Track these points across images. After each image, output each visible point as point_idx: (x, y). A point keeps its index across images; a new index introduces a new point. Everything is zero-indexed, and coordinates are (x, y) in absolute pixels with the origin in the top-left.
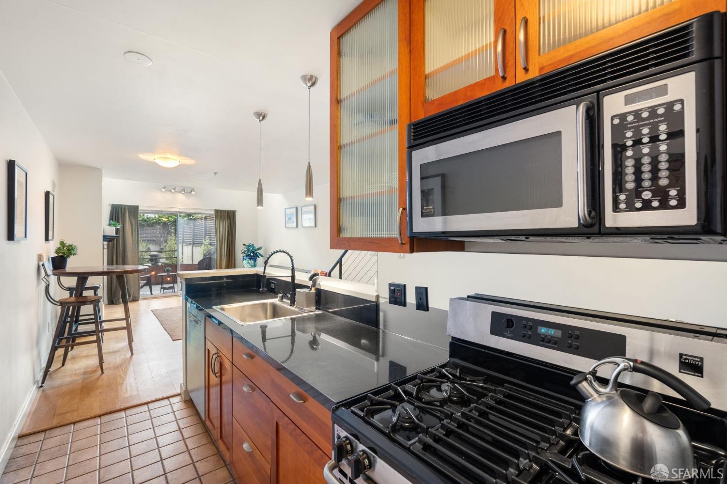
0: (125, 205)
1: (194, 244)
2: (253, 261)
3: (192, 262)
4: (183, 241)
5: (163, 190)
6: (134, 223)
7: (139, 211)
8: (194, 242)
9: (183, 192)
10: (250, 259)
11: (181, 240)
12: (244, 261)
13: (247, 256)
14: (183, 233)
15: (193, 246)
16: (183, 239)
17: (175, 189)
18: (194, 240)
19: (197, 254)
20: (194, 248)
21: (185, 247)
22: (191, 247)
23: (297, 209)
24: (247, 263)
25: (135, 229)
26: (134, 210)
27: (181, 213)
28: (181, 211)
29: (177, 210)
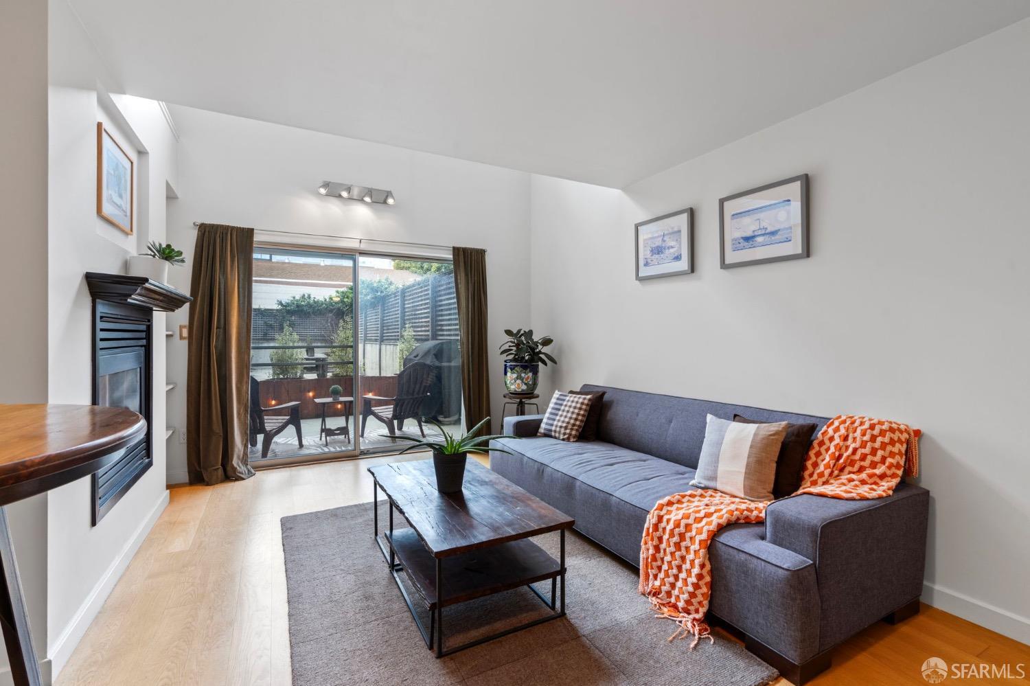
1: (382, 340)
2: (530, 375)
3: (380, 374)
4: (366, 336)
5: (323, 191)
8: (382, 337)
9: (367, 199)
10: (525, 368)
11: (361, 335)
12: (509, 374)
13: (514, 360)
14: (366, 323)
15: (380, 345)
16: (366, 334)
17: (349, 190)
18: (382, 333)
19: (387, 358)
20: (383, 347)
21: (368, 347)
22: (378, 346)
23: (692, 213)
24: (517, 378)
26: (243, 239)
27: (363, 253)
28: (363, 247)
29: (354, 244)
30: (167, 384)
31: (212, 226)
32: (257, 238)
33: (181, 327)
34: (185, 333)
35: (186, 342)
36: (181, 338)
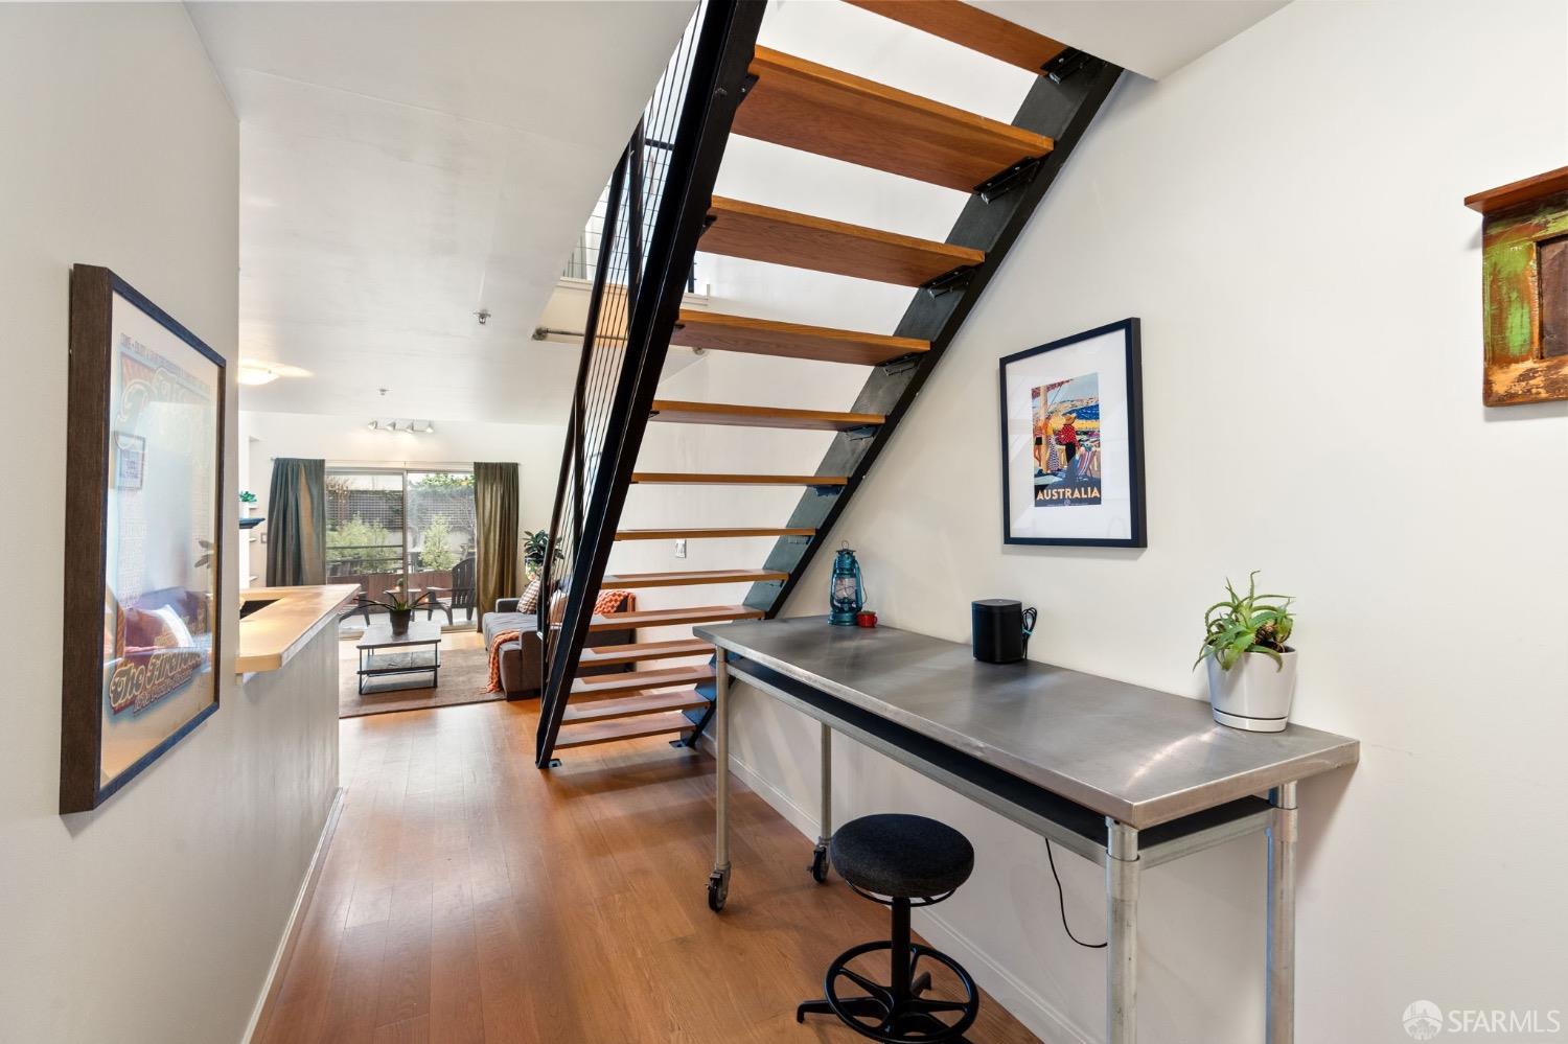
0: (299, 460)
2: (542, 567)
5: (371, 427)
6: (315, 492)
7: (326, 470)
9: (409, 430)
10: (538, 562)
12: (527, 567)
13: (531, 556)
17: (393, 425)
25: (318, 504)
26: (316, 468)
27: (408, 471)
28: (408, 466)
29: (402, 466)
30: (251, 575)
31: (285, 460)
32: (327, 465)
33: (262, 534)
34: (265, 538)
35: (265, 545)
36: (262, 542)
